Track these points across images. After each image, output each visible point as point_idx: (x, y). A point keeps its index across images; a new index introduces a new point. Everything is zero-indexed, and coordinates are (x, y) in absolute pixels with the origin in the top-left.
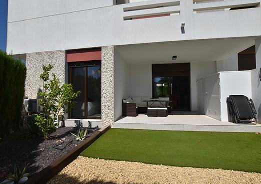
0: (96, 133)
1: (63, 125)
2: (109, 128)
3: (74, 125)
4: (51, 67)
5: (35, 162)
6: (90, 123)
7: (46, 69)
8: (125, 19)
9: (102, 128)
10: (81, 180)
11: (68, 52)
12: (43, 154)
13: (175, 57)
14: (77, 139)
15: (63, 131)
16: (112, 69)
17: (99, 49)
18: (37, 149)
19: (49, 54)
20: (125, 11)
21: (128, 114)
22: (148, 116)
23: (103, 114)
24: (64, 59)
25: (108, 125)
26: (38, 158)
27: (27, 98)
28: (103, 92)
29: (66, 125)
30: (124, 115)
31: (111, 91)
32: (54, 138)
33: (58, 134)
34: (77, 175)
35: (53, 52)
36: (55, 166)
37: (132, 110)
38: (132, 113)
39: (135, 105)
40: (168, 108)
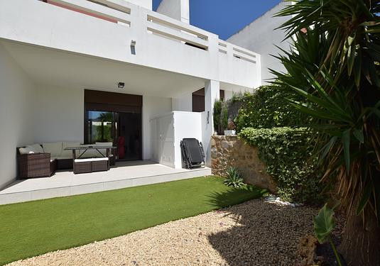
13: (122, 84)
21: (30, 174)
22: (76, 173)
37: (42, 166)
38: (42, 172)
39: (48, 156)
40: (110, 158)
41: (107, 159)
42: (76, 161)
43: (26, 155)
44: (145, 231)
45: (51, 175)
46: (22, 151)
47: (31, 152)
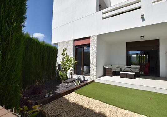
0: (85, 83)
1: (72, 77)
2: (93, 81)
3: (77, 78)
4: (66, 49)
5: (56, 91)
6: (84, 78)
7: (64, 50)
8: (104, 18)
9: (89, 81)
10: (70, 101)
11: (75, 40)
12: (60, 88)
13: (142, 37)
14: (75, 84)
15: (71, 80)
16: (96, 48)
17: (89, 38)
18: (58, 86)
19: (67, 42)
20: (104, 14)
21: (107, 74)
22: (120, 77)
23: (91, 73)
24: (73, 44)
25: (93, 80)
26: (58, 89)
27: (58, 63)
28: (91, 61)
29: (73, 77)
30: (105, 75)
31: (95, 61)
32: (66, 83)
33: (68, 81)
34: (69, 99)
35: (68, 41)
36: (62, 93)
37: (110, 73)
38: (110, 74)
39: (111, 69)
40: (136, 73)
41: (134, 73)
42: (121, 72)
43: (106, 68)
44: (133, 113)
45: (112, 76)
46: (105, 67)
47: (107, 68)
